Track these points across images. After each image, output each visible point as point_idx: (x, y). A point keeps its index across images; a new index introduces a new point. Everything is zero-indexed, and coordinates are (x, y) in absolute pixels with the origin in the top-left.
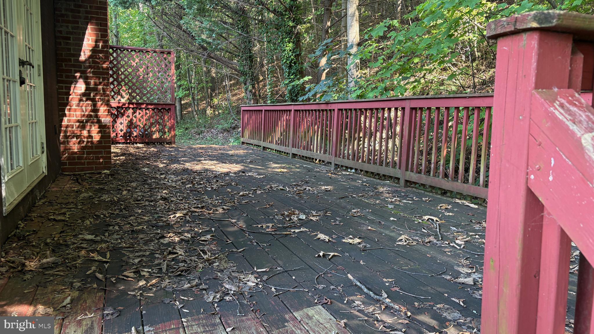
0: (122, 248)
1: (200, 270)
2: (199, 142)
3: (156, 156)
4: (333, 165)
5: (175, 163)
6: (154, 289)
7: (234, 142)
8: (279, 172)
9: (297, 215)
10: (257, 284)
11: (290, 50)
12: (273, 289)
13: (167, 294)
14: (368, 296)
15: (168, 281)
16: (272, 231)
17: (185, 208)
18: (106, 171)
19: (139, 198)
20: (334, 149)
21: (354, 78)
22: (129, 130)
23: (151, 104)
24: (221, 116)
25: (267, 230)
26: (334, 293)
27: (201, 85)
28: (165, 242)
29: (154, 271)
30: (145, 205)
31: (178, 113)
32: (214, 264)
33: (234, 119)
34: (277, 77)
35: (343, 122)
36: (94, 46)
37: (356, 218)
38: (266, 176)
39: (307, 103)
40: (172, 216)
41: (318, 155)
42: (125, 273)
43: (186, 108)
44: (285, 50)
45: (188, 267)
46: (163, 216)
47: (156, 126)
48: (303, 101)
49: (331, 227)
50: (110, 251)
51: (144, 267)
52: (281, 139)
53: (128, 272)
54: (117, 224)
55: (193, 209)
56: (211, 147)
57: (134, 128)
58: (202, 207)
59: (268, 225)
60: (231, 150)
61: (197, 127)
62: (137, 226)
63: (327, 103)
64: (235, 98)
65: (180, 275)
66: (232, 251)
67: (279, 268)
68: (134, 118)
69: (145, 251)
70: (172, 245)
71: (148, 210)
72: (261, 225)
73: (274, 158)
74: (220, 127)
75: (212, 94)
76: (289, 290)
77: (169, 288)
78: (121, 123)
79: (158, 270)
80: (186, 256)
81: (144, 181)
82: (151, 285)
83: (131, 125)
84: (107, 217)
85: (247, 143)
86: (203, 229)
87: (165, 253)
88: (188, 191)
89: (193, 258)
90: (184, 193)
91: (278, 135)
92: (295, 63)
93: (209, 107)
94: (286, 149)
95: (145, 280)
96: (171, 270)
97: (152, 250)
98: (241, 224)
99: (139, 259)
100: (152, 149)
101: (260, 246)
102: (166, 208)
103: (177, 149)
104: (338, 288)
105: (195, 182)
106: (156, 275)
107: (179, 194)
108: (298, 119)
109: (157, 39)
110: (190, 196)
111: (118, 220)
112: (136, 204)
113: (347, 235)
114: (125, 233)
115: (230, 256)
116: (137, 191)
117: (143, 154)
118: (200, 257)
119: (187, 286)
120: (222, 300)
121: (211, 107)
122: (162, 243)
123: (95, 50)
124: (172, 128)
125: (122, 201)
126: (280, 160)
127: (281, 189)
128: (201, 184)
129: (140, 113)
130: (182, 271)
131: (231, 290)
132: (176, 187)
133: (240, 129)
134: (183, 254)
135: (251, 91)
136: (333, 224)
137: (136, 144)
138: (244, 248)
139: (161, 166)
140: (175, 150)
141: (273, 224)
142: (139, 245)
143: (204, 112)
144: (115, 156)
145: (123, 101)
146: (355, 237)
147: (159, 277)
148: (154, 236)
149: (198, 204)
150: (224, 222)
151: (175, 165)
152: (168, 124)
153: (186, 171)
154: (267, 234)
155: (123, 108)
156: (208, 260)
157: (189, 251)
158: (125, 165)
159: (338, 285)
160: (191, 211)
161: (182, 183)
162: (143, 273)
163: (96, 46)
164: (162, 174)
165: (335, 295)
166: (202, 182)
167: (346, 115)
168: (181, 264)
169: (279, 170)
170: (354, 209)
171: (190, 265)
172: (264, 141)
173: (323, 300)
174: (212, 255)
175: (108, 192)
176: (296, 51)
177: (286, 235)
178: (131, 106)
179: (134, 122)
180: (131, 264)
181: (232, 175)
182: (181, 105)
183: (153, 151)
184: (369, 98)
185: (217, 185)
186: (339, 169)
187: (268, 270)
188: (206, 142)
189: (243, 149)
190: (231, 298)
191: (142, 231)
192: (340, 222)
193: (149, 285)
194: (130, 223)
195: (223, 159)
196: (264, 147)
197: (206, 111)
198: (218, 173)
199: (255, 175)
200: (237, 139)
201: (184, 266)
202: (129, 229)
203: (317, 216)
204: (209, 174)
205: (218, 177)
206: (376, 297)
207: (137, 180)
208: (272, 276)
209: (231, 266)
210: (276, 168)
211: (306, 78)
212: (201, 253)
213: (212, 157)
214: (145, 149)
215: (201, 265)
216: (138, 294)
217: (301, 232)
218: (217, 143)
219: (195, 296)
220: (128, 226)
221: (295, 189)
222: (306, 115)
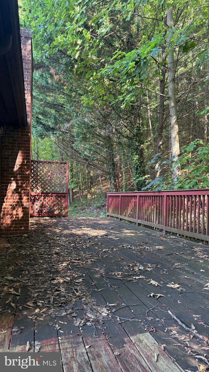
0: (28, 286)
1: (74, 303)
2: (82, 215)
3: (56, 225)
4: (164, 232)
5: (66, 230)
6: (44, 315)
7: (103, 215)
8: (129, 236)
9: (138, 267)
10: (108, 314)
11: (137, 159)
12: (118, 319)
13: (52, 319)
14: (182, 328)
15: (53, 310)
16: (121, 278)
17: (68, 260)
18: (25, 235)
19: (42, 253)
20: (164, 221)
21: (176, 176)
22: (41, 209)
23: (54, 193)
24: (96, 199)
25: (118, 277)
26: (158, 324)
27: (85, 181)
28: (54, 283)
29: (45, 302)
30: (45, 257)
31: (71, 198)
32: (83, 299)
33: (103, 200)
34: (130, 175)
35: (170, 203)
36: (22, 162)
37: (177, 269)
38: (121, 238)
39: (147, 191)
40: (60, 265)
41: (154, 225)
42: (28, 304)
43: (76, 194)
44: (134, 159)
45: (66, 301)
46: (55, 265)
47: (57, 206)
48: (144, 190)
49: (160, 275)
50: (21, 287)
51: (40, 299)
52: (131, 214)
53: (30, 302)
54: (27, 270)
55: (73, 261)
56: (89, 219)
57: (44, 208)
58: (79, 260)
59: (119, 273)
60: (100, 221)
61: (82, 206)
62: (39, 271)
63: (159, 192)
64: (104, 188)
65: (61, 306)
66: (94, 291)
67: (123, 304)
68: (44, 202)
69: (42, 288)
70: (58, 285)
71: (46, 261)
72: (114, 273)
73: (127, 226)
74: (95, 205)
75: (91, 186)
76: (128, 320)
77: (53, 315)
78: (37, 205)
79: (48, 302)
80: (66, 293)
81: (46, 242)
82: (42, 312)
83: (42, 206)
84: (22, 265)
85: (110, 216)
86: (78, 274)
87: (53, 290)
88: (72, 248)
89: (70, 294)
90: (69, 250)
91: (129, 211)
92: (140, 167)
93: (89, 194)
94: (134, 220)
95: (39, 309)
96: (56, 302)
97: (46, 288)
98: (102, 271)
99: (37, 294)
100: (54, 220)
101: (112, 287)
102: (58, 260)
103: (68, 220)
104: (161, 320)
105: (77, 242)
106: (46, 305)
107: (66, 250)
108: (141, 202)
109: (60, 155)
110: (73, 251)
111: (28, 267)
112: (40, 256)
113: (170, 282)
114: (31, 276)
115: (93, 294)
116: (41, 248)
117: (48, 223)
118: (74, 294)
119: (64, 314)
120: (85, 325)
121: (90, 194)
122: (52, 283)
123: (22, 165)
124: (66, 207)
125: (32, 255)
126: (130, 228)
127: (129, 248)
128: (80, 244)
129: (47, 199)
130: (62, 303)
131: (91, 318)
132: (65, 245)
133: (107, 207)
134: (64, 291)
135: (113, 184)
136: (162, 273)
137: (45, 217)
138: (102, 289)
139: (58, 231)
140: (67, 221)
141: (122, 273)
142: (38, 284)
143: (86, 197)
144: (31, 225)
145: (38, 191)
146: (175, 283)
147: (48, 307)
148: (48, 278)
149: (76, 257)
150: (91, 270)
151: (66, 231)
152: (64, 205)
153: (72, 235)
154: (117, 279)
155: (38, 196)
156: (79, 296)
157: (68, 289)
158: (37, 231)
159: (161, 318)
160: (72, 262)
161: (69, 243)
162: (39, 304)
163: (23, 162)
164: (57, 237)
165: (159, 325)
166: (81, 242)
167: (171, 200)
168: (62, 298)
169: (129, 235)
170: (176, 263)
171: (67, 299)
172: (120, 215)
173: (150, 328)
174: (82, 293)
175: (25, 248)
176: (141, 160)
177: (130, 280)
178: (43, 195)
179: (44, 204)
180: (32, 297)
181: (100, 237)
182: (73, 192)
183: (55, 221)
184: (186, 188)
185: (90, 244)
186: (168, 234)
187: (116, 305)
188: (87, 215)
189: (108, 220)
190: (91, 324)
191: (41, 275)
192: (167, 272)
193: (41, 312)
194: (35, 269)
195: (95, 227)
196: (121, 219)
197: (87, 196)
198: (91, 236)
199: (113, 237)
200: (105, 213)
201: (64, 300)
202: (34, 274)
203: (151, 267)
204: (85, 237)
205: (91, 239)
206: (187, 328)
207: (42, 241)
208: (118, 309)
209: (93, 301)
210: (128, 233)
211: (146, 176)
212: (75, 291)
213: (88, 225)
214: (50, 220)
215: (74, 300)
216: (34, 318)
217: (140, 278)
218: (93, 216)
219: (69, 321)
220: (33, 271)
221: (138, 248)
222: (146, 199)
